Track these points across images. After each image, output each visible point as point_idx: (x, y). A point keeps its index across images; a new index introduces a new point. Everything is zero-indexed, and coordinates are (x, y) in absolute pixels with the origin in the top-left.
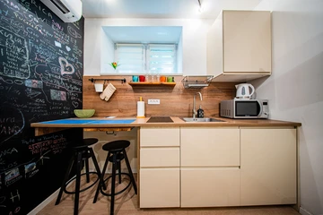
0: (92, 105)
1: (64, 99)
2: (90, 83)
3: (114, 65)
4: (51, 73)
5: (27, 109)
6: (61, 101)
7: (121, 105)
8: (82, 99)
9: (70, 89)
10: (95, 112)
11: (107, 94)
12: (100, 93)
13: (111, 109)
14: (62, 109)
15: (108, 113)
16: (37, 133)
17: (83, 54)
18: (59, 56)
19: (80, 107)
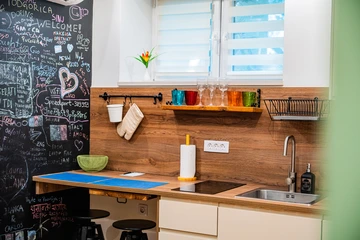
0: (103, 146)
1: (64, 137)
2: (101, 102)
3: (145, 59)
4: (50, 99)
5: (30, 156)
6: (61, 142)
7: (153, 149)
8: (88, 133)
9: (72, 119)
10: (110, 162)
11: (129, 126)
12: (117, 124)
13: (136, 156)
14: (62, 156)
15: (130, 164)
16: (38, 191)
17: (90, 46)
18: (60, 67)
19: (86, 151)
